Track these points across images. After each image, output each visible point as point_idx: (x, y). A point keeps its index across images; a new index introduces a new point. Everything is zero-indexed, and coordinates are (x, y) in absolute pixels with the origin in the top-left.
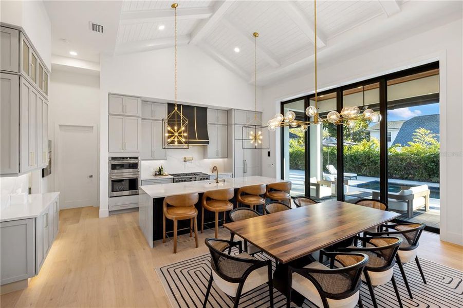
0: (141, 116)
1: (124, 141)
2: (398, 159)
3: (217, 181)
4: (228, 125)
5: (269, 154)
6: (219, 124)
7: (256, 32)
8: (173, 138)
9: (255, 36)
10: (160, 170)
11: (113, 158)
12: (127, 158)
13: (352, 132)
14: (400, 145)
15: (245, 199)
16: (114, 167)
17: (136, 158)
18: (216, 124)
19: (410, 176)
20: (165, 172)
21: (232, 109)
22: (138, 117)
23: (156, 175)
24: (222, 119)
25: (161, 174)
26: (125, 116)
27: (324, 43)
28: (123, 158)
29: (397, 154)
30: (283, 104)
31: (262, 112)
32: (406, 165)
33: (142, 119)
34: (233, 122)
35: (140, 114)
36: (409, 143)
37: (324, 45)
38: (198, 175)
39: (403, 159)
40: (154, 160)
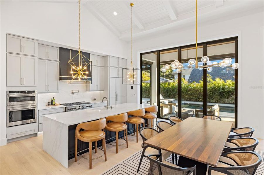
0: (38, 56)
1: (22, 77)
2: (194, 90)
3: (107, 108)
4: (105, 67)
5: (132, 88)
6: (98, 66)
7: (133, 3)
8: (76, 75)
9: (132, 6)
10: (52, 101)
11: (10, 92)
12: (24, 92)
13: (165, 74)
14: (195, 82)
15: (131, 120)
16: (12, 100)
17: (34, 92)
18: (96, 66)
19: (200, 99)
20: (57, 102)
21: (108, 56)
22: (35, 56)
23: (48, 105)
24: (100, 62)
25: (53, 105)
26: (23, 55)
27: (177, 17)
28: (22, 92)
29: (194, 88)
30: (141, 54)
31: (127, 59)
32: (198, 94)
33: (39, 59)
34: (109, 65)
35: (37, 54)
36: (200, 81)
37: (176, 18)
38: (82, 103)
39: (197, 90)
40: (48, 93)
